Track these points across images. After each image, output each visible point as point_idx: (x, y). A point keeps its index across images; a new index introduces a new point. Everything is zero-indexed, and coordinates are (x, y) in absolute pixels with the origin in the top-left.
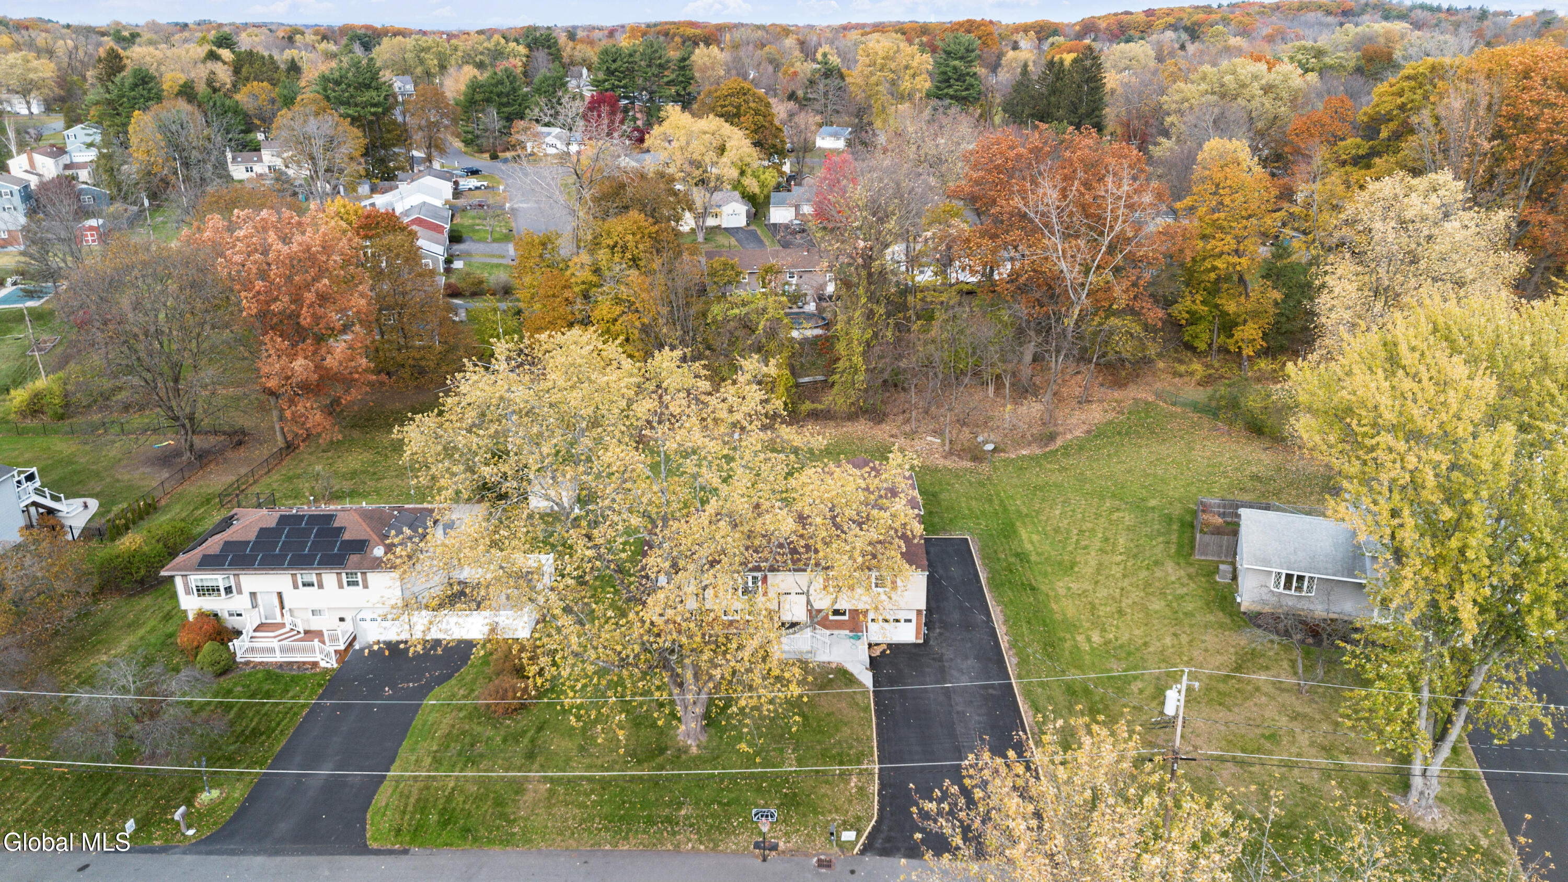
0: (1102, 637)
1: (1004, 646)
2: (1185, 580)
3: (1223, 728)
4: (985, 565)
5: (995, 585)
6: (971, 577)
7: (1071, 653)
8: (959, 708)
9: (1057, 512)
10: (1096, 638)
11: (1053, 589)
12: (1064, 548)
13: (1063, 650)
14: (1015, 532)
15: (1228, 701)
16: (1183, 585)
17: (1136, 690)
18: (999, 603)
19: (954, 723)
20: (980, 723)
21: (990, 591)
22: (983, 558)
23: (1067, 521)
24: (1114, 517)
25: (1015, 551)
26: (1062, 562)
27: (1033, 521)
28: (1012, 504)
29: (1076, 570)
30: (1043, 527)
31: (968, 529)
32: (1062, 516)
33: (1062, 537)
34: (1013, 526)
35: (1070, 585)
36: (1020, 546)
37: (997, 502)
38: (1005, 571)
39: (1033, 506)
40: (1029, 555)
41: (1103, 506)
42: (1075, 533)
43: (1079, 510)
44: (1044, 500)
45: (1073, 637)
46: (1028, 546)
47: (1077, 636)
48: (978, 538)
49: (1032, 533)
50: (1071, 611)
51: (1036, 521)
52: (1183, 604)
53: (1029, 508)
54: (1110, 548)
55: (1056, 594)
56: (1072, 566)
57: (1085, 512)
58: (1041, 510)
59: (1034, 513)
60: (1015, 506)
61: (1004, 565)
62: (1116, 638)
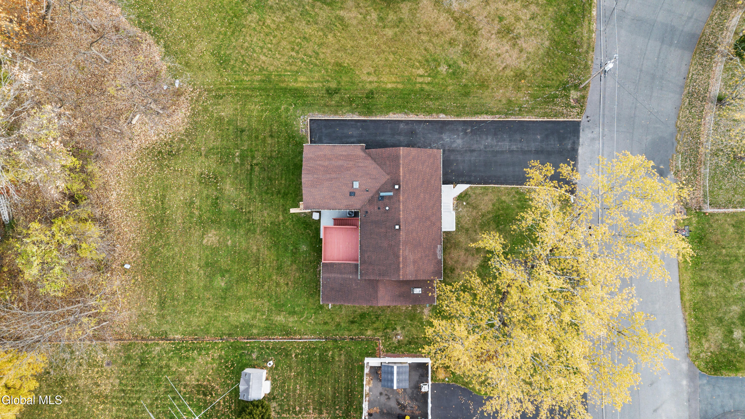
0: (418, 69)
1: (428, 118)
2: (363, 11)
3: (493, 36)
4: (343, 114)
5: (370, 112)
6: (359, 124)
7: (433, 87)
8: (482, 147)
9: (263, 58)
10: (421, 71)
11: (370, 82)
12: (316, 65)
13: (432, 91)
14: (296, 89)
15: (475, 27)
17: (465, 65)
18: (387, 113)
19: (493, 151)
20: (492, 139)
21: (376, 116)
22: (336, 113)
23: (277, 55)
24: (273, 26)
25: (323, 94)
26: (336, 70)
27: (278, 75)
28: (250, 83)
29: (346, 65)
30: (286, 71)
31: (296, 116)
32: (269, 56)
33: (300, 63)
34: (286, 89)
35: (365, 72)
36: (316, 90)
37: (248, 92)
38: (351, 105)
39: (253, 71)
40: (329, 87)
41: (254, 28)
42: (295, 54)
43: (261, 44)
44: (242, 62)
45: (419, 83)
46: (316, 85)
47: (418, 81)
48: (309, 112)
49: (296, 79)
50: (393, 78)
51: (276, 73)
52: (389, 20)
53: (255, 74)
54: (317, 39)
55: (376, 82)
56: (341, 66)
57: (264, 41)
58: (259, 67)
59: (264, 72)
60: (253, 82)
61: (343, 103)
62: (419, 62)
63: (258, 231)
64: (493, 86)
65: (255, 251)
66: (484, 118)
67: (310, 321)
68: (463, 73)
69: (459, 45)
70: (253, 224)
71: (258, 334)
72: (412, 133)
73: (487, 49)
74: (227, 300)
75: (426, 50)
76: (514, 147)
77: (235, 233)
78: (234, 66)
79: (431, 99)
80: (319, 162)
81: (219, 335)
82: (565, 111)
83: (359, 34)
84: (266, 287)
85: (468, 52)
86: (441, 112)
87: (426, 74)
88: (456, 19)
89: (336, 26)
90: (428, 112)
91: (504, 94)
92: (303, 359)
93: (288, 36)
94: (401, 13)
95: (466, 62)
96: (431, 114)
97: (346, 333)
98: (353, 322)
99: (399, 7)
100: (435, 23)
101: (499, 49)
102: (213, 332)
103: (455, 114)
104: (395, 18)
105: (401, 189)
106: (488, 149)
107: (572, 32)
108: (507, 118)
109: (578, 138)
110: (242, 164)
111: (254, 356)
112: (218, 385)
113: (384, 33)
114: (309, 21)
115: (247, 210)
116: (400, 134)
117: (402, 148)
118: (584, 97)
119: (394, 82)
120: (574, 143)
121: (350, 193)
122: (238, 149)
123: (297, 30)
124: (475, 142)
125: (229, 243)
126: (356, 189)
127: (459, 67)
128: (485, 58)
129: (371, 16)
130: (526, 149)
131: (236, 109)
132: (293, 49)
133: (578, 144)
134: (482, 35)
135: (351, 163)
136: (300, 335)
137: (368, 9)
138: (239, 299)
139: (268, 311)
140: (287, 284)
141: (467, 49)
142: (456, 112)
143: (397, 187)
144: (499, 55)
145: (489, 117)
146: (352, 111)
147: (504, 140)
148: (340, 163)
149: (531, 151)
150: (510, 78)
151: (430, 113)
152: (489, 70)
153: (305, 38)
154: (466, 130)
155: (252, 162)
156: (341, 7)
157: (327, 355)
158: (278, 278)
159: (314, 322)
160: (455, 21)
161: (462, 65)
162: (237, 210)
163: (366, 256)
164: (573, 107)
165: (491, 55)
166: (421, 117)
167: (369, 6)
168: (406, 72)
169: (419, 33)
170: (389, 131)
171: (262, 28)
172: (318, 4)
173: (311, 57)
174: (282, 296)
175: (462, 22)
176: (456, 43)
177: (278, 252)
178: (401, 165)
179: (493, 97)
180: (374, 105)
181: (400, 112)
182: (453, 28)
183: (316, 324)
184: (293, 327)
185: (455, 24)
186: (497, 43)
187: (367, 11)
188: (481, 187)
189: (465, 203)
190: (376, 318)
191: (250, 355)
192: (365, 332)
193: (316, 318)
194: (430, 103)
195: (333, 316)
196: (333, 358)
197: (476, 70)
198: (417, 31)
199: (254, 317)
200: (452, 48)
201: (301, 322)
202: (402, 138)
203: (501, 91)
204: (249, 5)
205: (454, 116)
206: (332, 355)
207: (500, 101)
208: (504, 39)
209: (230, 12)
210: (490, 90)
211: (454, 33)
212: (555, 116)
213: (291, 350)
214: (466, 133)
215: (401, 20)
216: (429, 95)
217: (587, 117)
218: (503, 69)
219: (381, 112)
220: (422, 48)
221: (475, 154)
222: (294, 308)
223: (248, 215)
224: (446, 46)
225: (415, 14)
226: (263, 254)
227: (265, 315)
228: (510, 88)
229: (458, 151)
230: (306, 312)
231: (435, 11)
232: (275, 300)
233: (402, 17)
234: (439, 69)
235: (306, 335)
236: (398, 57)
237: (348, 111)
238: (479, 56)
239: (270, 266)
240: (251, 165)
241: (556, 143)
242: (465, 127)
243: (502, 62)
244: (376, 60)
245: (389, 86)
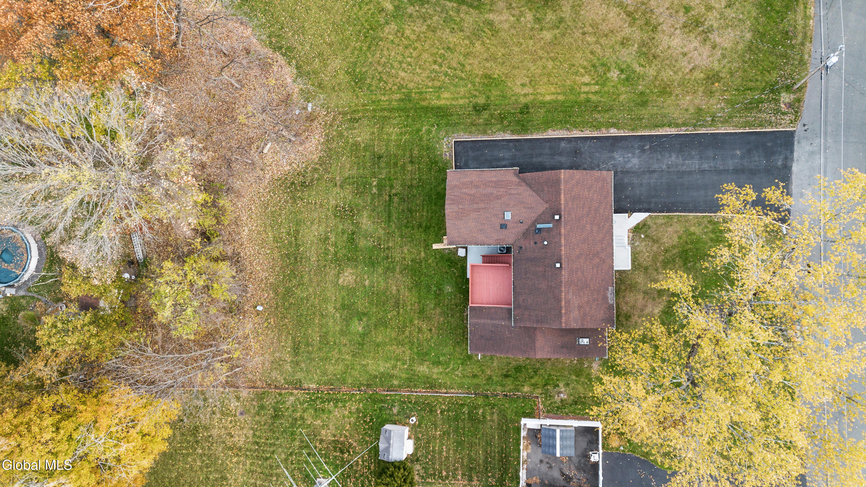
0: (583, 76)
1: (595, 134)
2: (516, 12)
3: (678, 32)
4: (493, 133)
5: (524, 129)
6: (511, 144)
7: (602, 97)
8: (664, 167)
9: (402, 74)
10: (586, 79)
11: (525, 95)
12: (462, 79)
13: (600, 102)
14: (439, 108)
15: (654, 22)
16: (522, 14)
17: (641, 68)
18: (545, 130)
19: (679, 171)
20: (677, 157)
21: (532, 133)
22: (485, 133)
23: (418, 70)
24: (413, 37)
25: (470, 111)
26: (484, 83)
27: (418, 93)
28: (387, 103)
29: (496, 76)
30: (428, 87)
31: (438, 138)
32: (409, 71)
33: (443, 77)
34: (427, 107)
35: (518, 83)
36: (461, 107)
37: (386, 114)
38: (502, 122)
39: (391, 89)
40: (477, 103)
41: (392, 41)
42: (438, 68)
43: (400, 58)
44: (379, 80)
45: (584, 93)
46: (461, 102)
47: (582, 90)
48: (453, 133)
49: (439, 96)
50: (553, 89)
51: (417, 91)
52: (547, 21)
53: (393, 92)
54: (463, 49)
55: (531, 94)
56: (490, 78)
57: (403, 55)
58: (398, 84)
59: (404, 90)
60: (392, 102)
61: (493, 121)
62: (584, 68)
63: (398, 270)
64: (677, 92)
65: (394, 292)
66: (667, 131)
67: (457, 373)
68: (639, 78)
69: (633, 45)
70: (392, 262)
71: (399, 386)
72: (576, 152)
73: (669, 47)
74: (365, 347)
75: (592, 53)
76: (705, 166)
77: (373, 272)
78: (370, 85)
79: (599, 111)
80: (464, 190)
81: (356, 386)
82: (773, 118)
83: (512, 40)
84: (407, 333)
85: (645, 54)
86: (611, 127)
87: (592, 82)
88: (629, 14)
89: (484, 32)
90: (595, 126)
91: (691, 101)
92: (449, 416)
93: (430, 48)
94: (562, 11)
95: (642, 66)
96: (600, 128)
97: (499, 388)
98: (506, 376)
99: (559, 5)
100: (604, 20)
101: (685, 46)
102: (350, 381)
103: (630, 128)
104: (554, 18)
105: (563, 220)
106: (672, 170)
107: (782, 20)
108: (695, 130)
109: (792, 152)
110: (380, 195)
111: (395, 410)
112: (356, 442)
113: (541, 36)
114: (453, 29)
115: (386, 246)
116: (560, 154)
117: (563, 171)
118: (799, 100)
119: (553, 94)
120: (786, 158)
121: (501, 225)
122: (375, 178)
123: (440, 39)
124: (655, 161)
125: (367, 283)
126: (508, 220)
127: (634, 72)
128: (668, 59)
129: (525, 17)
130: (721, 168)
131: (373, 133)
132: (435, 62)
133: (792, 160)
134: (663, 31)
135: (502, 190)
136: (446, 389)
137: (523, 9)
138: (378, 345)
139: (410, 360)
140: (431, 330)
141: (644, 49)
142: (630, 126)
143: (557, 217)
144: (686, 54)
145: (673, 129)
146: (504, 130)
147: (692, 158)
148: (489, 190)
149: (728, 170)
150: (699, 82)
151: (597, 128)
152: (672, 73)
153: (449, 48)
154: (644, 146)
155: (390, 192)
156: (490, 10)
157: (477, 413)
158: (420, 323)
159: (462, 374)
160: (629, 16)
161: (638, 69)
162: (375, 246)
163: (521, 299)
164: (784, 114)
165: (674, 54)
166: (587, 133)
167: (523, 6)
168: (568, 81)
169: (584, 34)
170: (547, 151)
171: (401, 40)
172: (464, 8)
173: (455, 70)
174: (425, 343)
175: (637, 17)
176: (630, 43)
177: (419, 294)
178: (563, 191)
179: (678, 105)
180: (530, 121)
181: (561, 129)
182: (627, 25)
183: (464, 376)
184: (438, 379)
185: (629, 19)
186: (683, 39)
187: (521, 11)
188: (664, 216)
189: (643, 236)
190: (534, 372)
191: (391, 409)
192: (522, 388)
193: (464, 370)
194: (597, 116)
195: (484, 368)
196: (484, 417)
197: (655, 74)
198: (581, 31)
199: (394, 367)
200: (625, 49)
201: (447, 374)
202: (563, 159)
203: (688, 98)
204: (386, 14)
205: (629, 130)
206: (483, 413)
207: (687, 110)
208: (691, 34)
209: (366, 25)
210: (673, 98)
211: (627, 31)
212: (760, 126)
213: (436, 406)
214: (643, 151)
215: (561, 20)
216: (596, 107)
217: (804, 125)
218: (691, 71)
219: (538, 129)
220: (587, 51)
221: (655, 175)
222: (439, 358)
223: (387, 252)
224: (617, 47)
225: (579, 11)
226: (404, 296)
227: (406, 364)
228: (700, 93)
229: (633, 173)
230: (452, 363)
231: (603, 5)
232: (417, 348)
233: (563, 16)
234: (608, 75)
235: (452, 388)
236: (558, 64)
237: (499, 130)
238: (658, 56)
239: (411, 309)
240: (390, 196)
241: (762, 159)
242: (642, 144)
243: (689, 63)
244: (532, 69)
245: (548, 98)
